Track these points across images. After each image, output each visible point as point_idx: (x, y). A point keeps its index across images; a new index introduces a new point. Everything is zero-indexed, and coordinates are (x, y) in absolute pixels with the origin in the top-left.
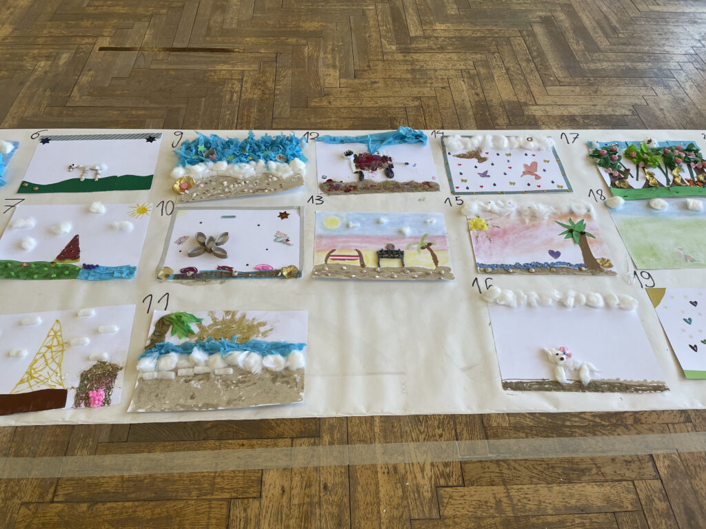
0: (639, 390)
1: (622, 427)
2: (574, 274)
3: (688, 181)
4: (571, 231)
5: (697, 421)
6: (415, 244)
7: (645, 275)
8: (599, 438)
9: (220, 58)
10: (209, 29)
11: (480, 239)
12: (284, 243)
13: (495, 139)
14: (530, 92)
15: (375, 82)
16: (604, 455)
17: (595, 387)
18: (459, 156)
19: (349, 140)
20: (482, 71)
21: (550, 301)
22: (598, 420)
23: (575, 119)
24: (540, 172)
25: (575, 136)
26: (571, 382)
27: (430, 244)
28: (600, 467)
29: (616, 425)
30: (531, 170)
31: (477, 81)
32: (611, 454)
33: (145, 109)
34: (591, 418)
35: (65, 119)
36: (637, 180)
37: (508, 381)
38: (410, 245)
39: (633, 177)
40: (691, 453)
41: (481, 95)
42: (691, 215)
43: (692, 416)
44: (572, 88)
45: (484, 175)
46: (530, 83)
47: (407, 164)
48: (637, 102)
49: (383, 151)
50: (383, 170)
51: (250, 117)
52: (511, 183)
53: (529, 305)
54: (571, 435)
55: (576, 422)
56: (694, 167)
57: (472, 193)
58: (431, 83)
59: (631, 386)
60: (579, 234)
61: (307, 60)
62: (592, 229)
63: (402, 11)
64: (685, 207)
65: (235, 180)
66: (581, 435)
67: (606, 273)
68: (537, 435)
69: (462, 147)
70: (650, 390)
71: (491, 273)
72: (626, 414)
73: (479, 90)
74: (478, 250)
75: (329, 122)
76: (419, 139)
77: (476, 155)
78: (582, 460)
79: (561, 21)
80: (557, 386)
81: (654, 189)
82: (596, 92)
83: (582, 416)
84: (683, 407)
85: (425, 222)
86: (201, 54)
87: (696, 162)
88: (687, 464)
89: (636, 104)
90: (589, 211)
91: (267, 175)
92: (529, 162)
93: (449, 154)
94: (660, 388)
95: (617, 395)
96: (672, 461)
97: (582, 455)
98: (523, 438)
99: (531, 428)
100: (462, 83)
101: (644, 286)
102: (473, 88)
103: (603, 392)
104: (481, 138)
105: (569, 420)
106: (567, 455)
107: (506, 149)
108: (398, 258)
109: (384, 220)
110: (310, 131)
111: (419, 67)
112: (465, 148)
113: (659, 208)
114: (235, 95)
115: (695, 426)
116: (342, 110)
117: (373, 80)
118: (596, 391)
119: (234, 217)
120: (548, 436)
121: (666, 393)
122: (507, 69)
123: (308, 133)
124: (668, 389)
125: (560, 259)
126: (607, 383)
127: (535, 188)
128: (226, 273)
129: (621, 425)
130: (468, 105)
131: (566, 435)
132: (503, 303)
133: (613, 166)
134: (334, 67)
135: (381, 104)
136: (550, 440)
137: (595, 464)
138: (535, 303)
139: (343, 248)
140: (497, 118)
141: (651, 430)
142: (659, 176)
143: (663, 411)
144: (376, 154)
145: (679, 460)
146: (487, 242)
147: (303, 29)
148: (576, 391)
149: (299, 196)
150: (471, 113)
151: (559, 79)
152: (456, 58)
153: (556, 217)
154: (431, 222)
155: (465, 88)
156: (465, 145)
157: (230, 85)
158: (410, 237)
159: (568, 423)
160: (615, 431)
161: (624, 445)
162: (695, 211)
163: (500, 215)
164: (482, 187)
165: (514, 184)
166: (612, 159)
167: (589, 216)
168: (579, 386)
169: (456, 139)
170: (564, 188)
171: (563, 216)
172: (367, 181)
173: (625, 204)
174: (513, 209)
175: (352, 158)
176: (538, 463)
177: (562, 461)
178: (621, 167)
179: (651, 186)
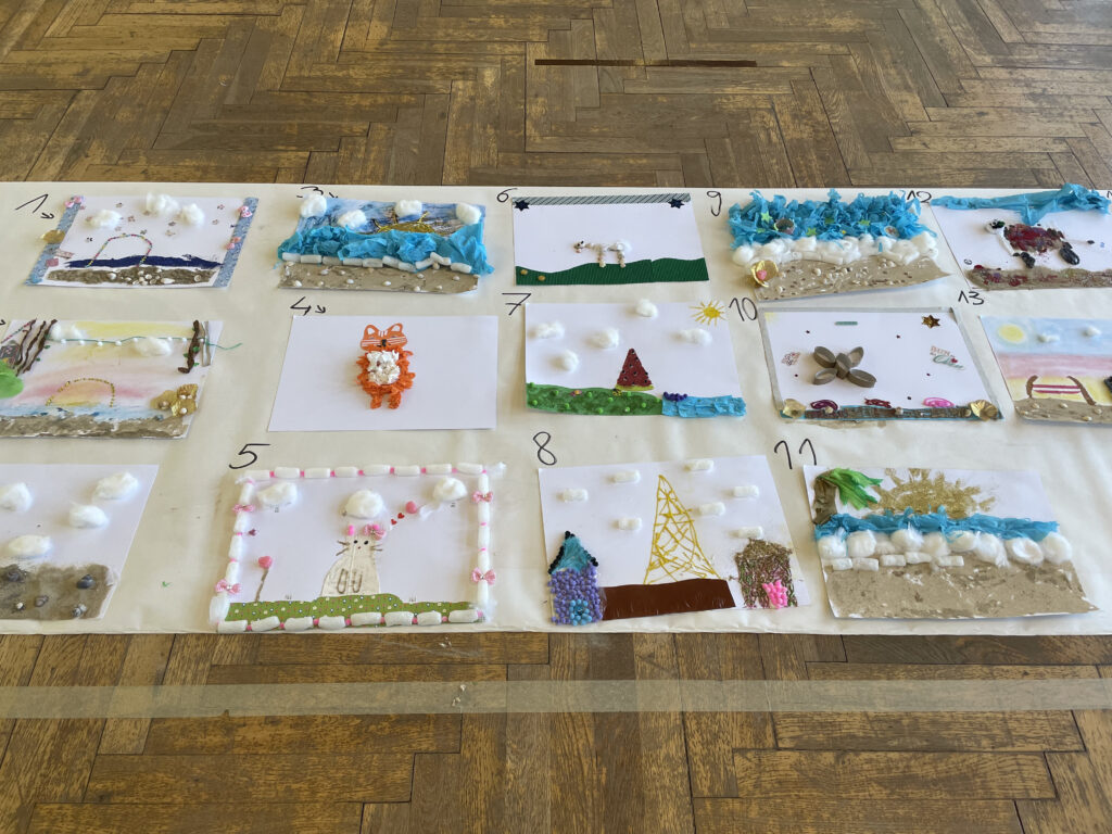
9: (724, 75)
10: (688, 30)
12: (950, 365)
15: (983, 113)
19: (984, 203)
33: (647, 156)
35: (537, 173)
47: (1091, 242)
49: (1048, 221)
50: (1057, 251)
51: (810, 167)
58: (1071, 116)
61: (860, 78)
65: (831, 266)
75: (938, 175)
76: (1096, 203)
86: (692, 69)
91: (878, 259)
109: (1096, 330)
110: (916, 190)
111: (1040, 91)
114: (773, 134)
116: (949, 157)
117: (977, 110)
119: (854, 323)
123: (912, 192)
128: (883, 411)
134: (908, 88)
135: (1007, 148)
139: (1047, 375)
144: (1036, 226)
147: (834, 30)
149: (943, 292)
152: (1090, 79)
157: (758, 118)
172: (1040, 268)
175: (1001, 231)
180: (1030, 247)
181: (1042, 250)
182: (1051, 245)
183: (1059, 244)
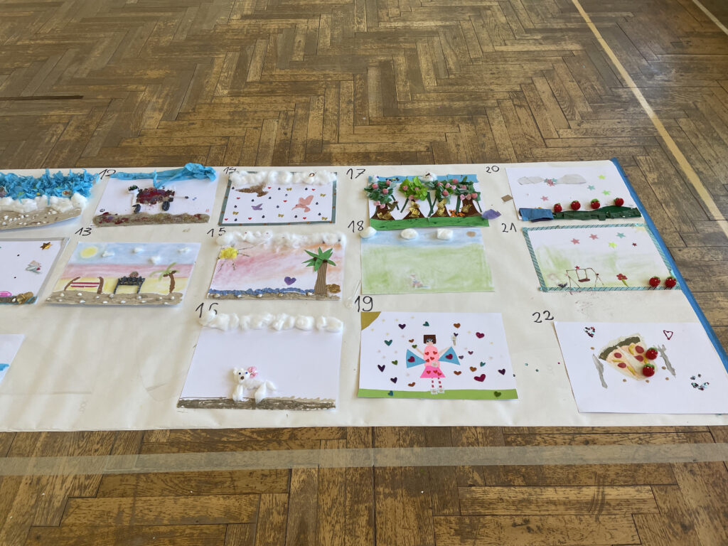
0: (308, 407)
1: (275, 443)
2: (299, 299)
3: (451, 212)
4: (315, 259)
5: (352, 438)
6: (159, 272)
7: (367, 300)
8: (247, 453)
9: (57, 104)
10: (60, 78)
11: (225, 267)
12: (34, 271)
13: (280, 174)
14: (337, 132)
15: (193, 124)
16: (245, 469)
17: (267, 405)
18: (241, 191)
19: (142, 176)
20: (300, 112)
21: (260, 324)
22: (255, 436)
23: (368, 156)
24: (311, 206)
25: (361, 171)
26: (246, 400)
27: (174, 272)
28: (235, 480)
29: (269, 441)
30: (304, 204)
31: (291, 122)
32: (251, 469)
34: (249, 434)
36: (401, 212)
37: (185, 399)
38: (154, 273)
39: (398, 209)
40: (332, 469)
41: (289, 135)
42: (438, 244)
43: (350, 432)
44: (379, 127)
45: (258, 208)
46: (341, 123)
47: (187, 198)
48: (438, 139)
49: (168, 186)
50: (162, 203)
51: (59, 157)
52: (279, 215)
53: (240, 327)
54: (222, 450)
55: (233, 437)
56: (463, 199)
57: (241, 225)
58: (246, 124)
59: (301, 404)
60: (321, 262)
61: (137, 105)
62: (336, 257)
63: (249, 59)
64: (435, 237)
65: (17, 215)
66: (232, 450)
67: (331, 298)
68: (189, 450)
69: (246, 182)
70: (317, 407)
71: (219, 298)
72: (285, 431)
73: (289, 131)
74: (217, 276)
75: (132, 160)
76: (207, 174)
77: (259, 191)
78: (221, 474)
79: (399, 65)
80: (231, 403)
81: (413, 220)
82: (400, 130)
83: (243, 432)
84: (342, 424)
85: (179, 252)
86: (41, 101)
87: (465, 194)
88: (322, 479)
89: (435, 141)
90: (339, 241)
91: (48, 209)
92: (305, 195)
93: (233, 188)
94: (327, 406)
95: (285, 412)
96: (310, 476)
97: (223, 469)
98: (174, 453)
99: (186, 443)
100: (276, 123)
101: (361, 310)
102: (284, 128)
103: (272, 409)
104: (268, 174)
105: (227, 436)
106: (207, 469)
107: (288, 184)
108: (135, 284)
109: (139, 250)
110: (108, 169)
111: (241, 109)
112: (249, 183)
113: (408, 237)
114: (55, 137)
115: (347, 443)
116: (149, 149)
117: (191, 122)
118: (267, 408)
120: (199, 451)
121: (332, 410)
122: (325, 110)
123: (106, 170)
124: (334, 407)
125: (293, 286)
126: (280, 401)
127: (300, 219)
129: (275, 440)
130: (272, 143)
131: (217, 450)
132: (213, 326)
133: (382, 200)
134: (161, 110)
135: (189, 143)
136: (199, 455)
137: (232, 477)
138: (245, 326)
139: (88, 276)
140: (293, 155)
141: (302, 446)
142: (424, 207)
143: (323, 428)
144: (161, 188)
145: (316, 475)
146: (231, 270)
147: (147, 77)
148: (247, 409)
149: (70, 228)
150: (271, 151)
151: (371, 119)
152: (281, 101)
153: (305, 248)
154: (184, 252)
155: (276, 129)
156: (249, 179)
157: (54, 129)
158: (158, 266)
159: (225, 439)
160: (266, 446)
161: (270, 459)
162: (444, 240)
163: (255, 244)
164: (250, 219)
165: (282, 216)
166: (382, 192)
167: (338, 246)
168: (252, 404)
169: (242, 175)
170: (327, 220)
171: (314, 246)
172: (142, 214)
173: (377, 234)
174: (268, 239)
175: (136, 192)
176: (178, 476)
177: (200, 474)
178: (391, 200)
179: (411, 218)
180: (146, 201)
181: (154, 203)
182: (160, 200)
183: (166, 199)
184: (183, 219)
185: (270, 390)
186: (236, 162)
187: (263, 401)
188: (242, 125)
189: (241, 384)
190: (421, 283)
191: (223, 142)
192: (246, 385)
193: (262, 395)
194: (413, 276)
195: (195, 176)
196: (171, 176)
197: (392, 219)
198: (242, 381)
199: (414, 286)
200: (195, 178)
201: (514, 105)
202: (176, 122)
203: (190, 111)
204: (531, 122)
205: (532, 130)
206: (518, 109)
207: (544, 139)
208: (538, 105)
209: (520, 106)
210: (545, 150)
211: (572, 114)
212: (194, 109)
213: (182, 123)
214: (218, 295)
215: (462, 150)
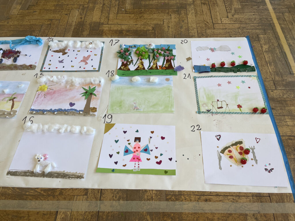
0: (70, 177)
1: (52, 197)
2: (75, 115)
3: (159, 67)
4: (86, 92)
5: (90, 195)
6: (7, 98)
7: (110, 116)
8: (37, 202)
11: (40, 96)
13: (75, 42)
14: (108, 18)
15: (35, 12)
16: (35, 210)
17: (51, 175)
18: (54, 51)
19: (6, 42)
20: (91, 5)
21: (52, 130)
22: (42, 192)
23: (122, 32)
24: (89, 61)
25: (117, 41)
26: (40, 172)
27: (15, 98)
28: (30, 216)
29: (49, 195)
30: (85, 60)
31: (85, 10)
32: (38, 210)
34: (39, 191)
36: (134, 66)
37: (11, 171)
38: (5, 98)
39: (133, 64)
40: (78, 212)
41: (83, 19)
42: (150, 85)
43: (90, 192)
44: (130, 15)
45: (61, 62)
46: (111, 12)
47: (26, 55)
48: (159, 22)
49: (18, 48)
50: (14, 58)
52: (72, 66)
53: (43, 131)
54: (26, 200)
55: (31, 193)
56: (167, 59)
57: (52, 71)
58: (62, 12)
59: (67, 175)
60: (89, 94)
62: (97, 92)
64: (149, 81)
66: (30, 200)
67: (91, 115)
68: (10, 199)
69: (57, 47)
70: (75, 178)
71: (35, 114)
72: (58, 190)
73: (83, 16)
74: (36, 101)
75: (3, 33)
76: (37, 42)
77: (63, 51)
78: (23, 212)
80: (32, 174)
81: (139, 71)
82: (141, 17)
83: (36, 190)
84: (86, 187)
85: (18, 87)
87: (168, 56)
88: (72, 218)
89: (157, 24)
90: (100, 82)
92: (86, 54)
93: (50, 50)
94: (80, 177)
95: (59, 179)
96: (66, 216)
97: (25, 210)
98: (3, 199)
99: (9, 194)
100: (77, 11)
101: (106, 123)
102: (81, 15)
103: (53, 178)
104: (69, 42)
105: (29, 192)
106: (17, 209)
107: (78, 48)
112: (58, 47)
113: (135, 81)
115: (88, 197)
116: (12, 27)
117: (35, 10)
118: (50, 177)
120: (15, 199)
121: (82, 179)
122: (104, 4)
124: (83, 178)
125: (73, 107)
126: (57, 173)
127: (82, 69)
129: (52, 195)
130: (74, 24)
131: (23, 199)
132: (29, 130)
133: (125, 59)
134: (20, 4)
135: (31, 23)
136: (15, 201)
137: (28, 214)
138: (45, 130)
140: (84, 31)
141: (65, 199)
142: (146, 64)
143: (76, 189)
144: (14, 50)
145: (69, 215)
146: (43, 98)
148: (40, 177)
150: (73, 28)
151: (127, 10)
153: (82, 85)
154: (21, 87)
155: (77, 15)
156: (58, 45)
158: (7, 94)
159: (28, 193)
160: (47, 198)
161: (48, 206)
162: (153, 83)
163: (57, 83)
164: (57, 68)
165: (73, 67)
166: (125, 54)
167: (99, 85)
168: (43, 175)
169: (56, 43)
170: (96, 70)
171: (86, 85)
173: (120, 78)
174: (64, 81)
176: (3, 212)
177: (14, 212)
178: (130, 59)
179: (139, 70)
180: (6, 57)
181: (10, 58)
182: (13, 56)
183: (16, 56)
184: (24, 67)
185: (53, 167)
186: (54, 35)
187: (49, 173)
188: (60, 13)
189: (39, 164)
190: (138, 107)
191: (49, 23)
192: (41, 165)
193: (48, 170)
194: (135, 103)
195: (31, 43)
196: (20, 42)
197: (129, 70)
198: (39, 162)
199: (134, 109)
200: (31, 44)
201: (202, 3)
202: (27, 11)
203: (35, 4)
204: (208, 14)
205: (208, 19)
206: (203, 5)
207: (213, 24)
208: (213, 3)
209: (204, 4)
210: (213, 30)
211: (230, 9)
212: (37, 3)
213: (30, 11)
214: (34, 112)
215: (170, 29)
